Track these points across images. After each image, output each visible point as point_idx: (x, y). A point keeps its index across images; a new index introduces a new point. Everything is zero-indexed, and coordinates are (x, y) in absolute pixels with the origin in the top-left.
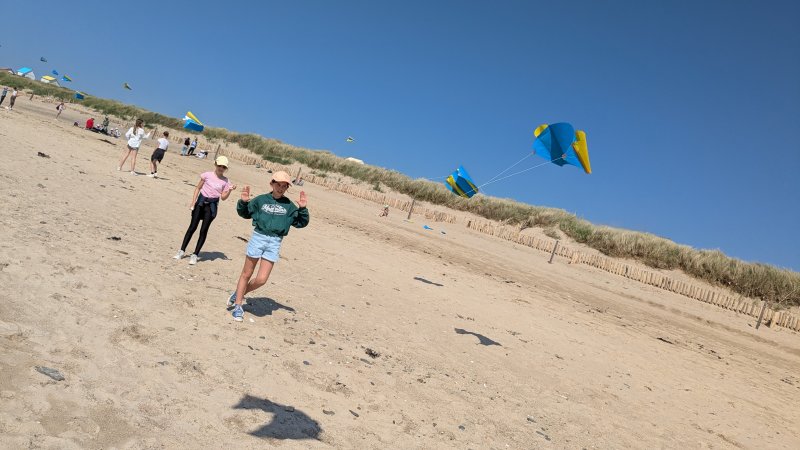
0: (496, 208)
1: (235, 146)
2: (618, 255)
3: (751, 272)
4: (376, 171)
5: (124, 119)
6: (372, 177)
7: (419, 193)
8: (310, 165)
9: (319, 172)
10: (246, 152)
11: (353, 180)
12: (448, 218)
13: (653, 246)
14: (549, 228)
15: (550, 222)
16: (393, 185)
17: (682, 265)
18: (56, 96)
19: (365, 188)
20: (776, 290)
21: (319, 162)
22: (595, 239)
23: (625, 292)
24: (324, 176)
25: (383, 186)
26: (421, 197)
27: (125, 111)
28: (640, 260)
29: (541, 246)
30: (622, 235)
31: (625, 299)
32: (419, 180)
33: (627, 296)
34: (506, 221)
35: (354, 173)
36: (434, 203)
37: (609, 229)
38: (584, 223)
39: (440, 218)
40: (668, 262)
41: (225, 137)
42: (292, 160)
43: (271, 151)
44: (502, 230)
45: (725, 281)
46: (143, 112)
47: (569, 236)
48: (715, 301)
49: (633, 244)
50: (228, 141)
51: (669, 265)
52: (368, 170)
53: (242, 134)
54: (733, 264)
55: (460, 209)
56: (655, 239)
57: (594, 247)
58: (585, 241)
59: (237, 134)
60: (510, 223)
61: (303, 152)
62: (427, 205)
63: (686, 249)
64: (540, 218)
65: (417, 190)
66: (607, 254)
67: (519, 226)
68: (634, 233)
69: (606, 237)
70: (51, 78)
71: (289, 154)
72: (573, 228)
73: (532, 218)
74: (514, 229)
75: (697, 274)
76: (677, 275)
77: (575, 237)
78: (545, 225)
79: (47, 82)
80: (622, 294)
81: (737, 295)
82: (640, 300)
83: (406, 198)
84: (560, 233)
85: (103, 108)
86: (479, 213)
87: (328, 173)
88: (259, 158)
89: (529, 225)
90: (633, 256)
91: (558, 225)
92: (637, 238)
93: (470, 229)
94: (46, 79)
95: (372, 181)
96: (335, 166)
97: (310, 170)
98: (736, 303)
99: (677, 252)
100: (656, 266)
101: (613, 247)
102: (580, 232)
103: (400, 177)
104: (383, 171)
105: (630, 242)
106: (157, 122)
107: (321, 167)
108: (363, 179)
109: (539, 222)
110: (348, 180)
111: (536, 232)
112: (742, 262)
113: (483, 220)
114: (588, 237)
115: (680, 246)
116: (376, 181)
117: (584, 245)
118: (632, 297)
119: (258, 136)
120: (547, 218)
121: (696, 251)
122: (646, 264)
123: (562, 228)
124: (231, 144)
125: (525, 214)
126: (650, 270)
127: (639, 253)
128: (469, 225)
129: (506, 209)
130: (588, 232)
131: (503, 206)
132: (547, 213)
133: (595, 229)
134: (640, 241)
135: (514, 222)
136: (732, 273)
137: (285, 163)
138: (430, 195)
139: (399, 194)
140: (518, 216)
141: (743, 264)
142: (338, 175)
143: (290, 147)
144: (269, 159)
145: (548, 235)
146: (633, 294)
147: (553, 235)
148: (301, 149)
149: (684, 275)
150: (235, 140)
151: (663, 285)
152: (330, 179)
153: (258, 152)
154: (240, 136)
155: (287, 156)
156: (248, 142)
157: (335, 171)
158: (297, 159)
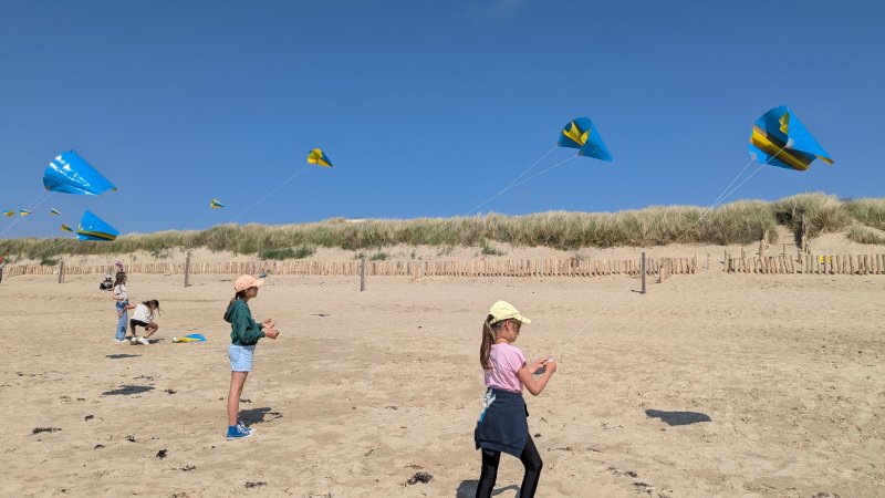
1: (204, 252)
4: (464, 223)
6: (468, 233)
7: (566, 237)
9: (367, 252)
10: (226, 256)
11: (436, 249)
16: (510, 237)
19: (466, 255)
21: (359, 236)
24: (381, 257)
25: (492, 244)
35: (429, 237)
36: (602, 245)
41: (180, 243)
42: (309, 247)
46: (32, 242)
50: (188, 246)
52: (451, 226)
53: (205, 230)
55: (659, 243)
59: (197, 232)
61: (320, 229)
64: (824, 216)
65: (560, 234)
71: (298, 238)
86: (698, 239)
87: (384, 250)
88: (253, 258)
91: (854, 219)
95: (470, 242)
96: (391, 236)
97: (350, 254)
103: (514, 221)
104: (482, 219)
106: (61, 251)
107: (367, 243)
108: (453, 242)
109: (825, 224)
110: (426, 251)
116: (475, 239)
119: (233, 225)
124: (195, 252)
128: (730, 268)
137: (302, 254)
139: (529, 249)
142: (405, 248)
144: (271, 256)
145: (861, 242)
147: (871, 240)
148: (315, 226)
150: (198, 242)
152: (394, 260)
153: (247, 250)
154: (204, 234)
155: (297, 243)
156: (222, 238)
157: (394, 244)
158: (318, 243)
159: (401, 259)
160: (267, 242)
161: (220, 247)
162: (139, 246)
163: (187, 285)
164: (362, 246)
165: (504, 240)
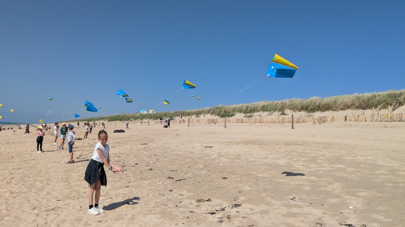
4: (282, 103)
6: (280, 107)
7: (311, 107)
10: (213, 116)
11: (268, 113)
12: (330, 119)
16: (294, 108)
19: (276, 115)
24: (251, 116)
25: (287, 111)
26: (313, 110)
32: (310, 99)
34: (379, 107)
35: (269, 108)
39: (322, 121)
41: (204, 112)
42: (235, 113)
67: (390, 108)
70: (153, 110)
71: (234, 110)
79: (151, 112)
89: (400, 104)
95: (280, 110)
96: (259, 108)
97: (244, 115)
104: (287, 101)
108: (275, 111)
124: (206, 115)
128: (346, 119)
135: (386, 105)
137: (232, 116)
143: (233, 106)
144: (223, 116)
148: (241, 105)
152: (254, 117)
153: (218, 115)
154: (211, 109)
156: (214, 110)
157: (259, 111)
158: (238, 111)
159: (257, 117)
160: (225, 112)
161: (212, 114)
162: (195, 113)
163: (189, 126)
164: (249, 113)
165: (292, 109)
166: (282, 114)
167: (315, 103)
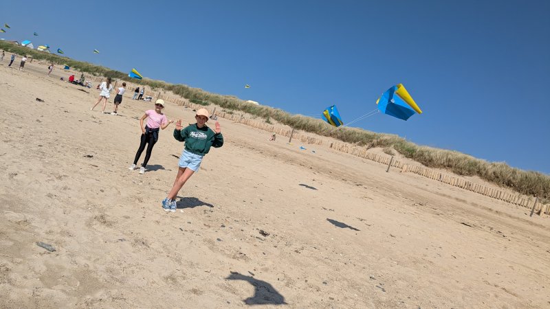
0: (350, 135)
1: (170, 93)
2: (434, 166)
3: (527, 178)
4: (267, 110)
5: (95, 75)
6: (265, 113)
7: (297, 124)
8: (222, 105)
9: (228, 110)
10: (178, 97)
11: (252, 116)
12: (317, 141)
13: (459, 160)
14: (386, 148)
15: (387, 144)
16: (280, 119)
17: (479, 173)
18: (48, 59)
19: (260, 121)
20: (544, 189)
21: (228, 103)
22: (419, 156)
23: (440, 191)
24: (231, 113)
25: (272, 120)
26: (298, 127)
27: (95, 69)
28: (450, 170)
29: (381, 161)
30: (437, 152)
31: (439, 196)
32: (297, 115)
33: (441, 194)
34: (357, 143)
35: (252, 111)
36: (307, 131)
37: (428, 148)
38: (411, 144)
39: (311, 141)
40: (469, 171)
41: (163, 87)
42: (209, 102)
43: (195, 96)
44: (354, 149)
45: (509, 184)
46: (107, 70)
47: (401, 153)
48: (501, 197)
49: (445, 159)
50: (166, 89)
51: (470, 173)
52: (262, 109)
53: (174, 84)
54: (514, 172)
55: (325, 135)
56: (460, 155)
57: (418, 161)
58: (411, 156)
59: (171, 84)
60: (360, 145)
61: (217, 97)
62: (302, 133)
63: (482, 162)
64: (381, 141)
65: (295, 122)
66: (427, 166)
67: (366, 146)
68: (446, 151)
69: (426, 154)
70: (45, 48)
71: (207, 98)
72: (404, 148)
73: (375, 141)
74: (362, 149)
75: (490, 179)
76: (475, 180)
77: (405, 154)
78: (384, 146)
79: (42, 50)
80: (437, 193)
81: (517, 193)
82: (449, 197)
83: (288, 128)
84: (394, 151)
85: (80, 68)
86: (338, 138)
87: (234, 111)
88: (187, 101)
89: (373, 146)
90: (445, 167)
91: (393, 146)
92: (448, 154)
93: (332, 149)
94: (41, 48)
95: (265, 116)
96: (239, 107)
97: (222, 109)
98: (517, 199)
99: (475, 164)
100: (461, 174)
101: (431, 160)
102: (408, 150)
103: (284, 114)
104: (272, 109)
105: (443, 157)
106: (117, 77)
107: (229, 107)
108: (259, 115)
109: (380, 144)
110: (247, 116)
111: (378, 151)
112: (520, 170)
113: (341, 143)
114: (414, 154)
115: (478, 160)
116: (267, 116)
117: (411, 159)
118: (444, 195)
119: (186, 86)
120: (385, 141)
121: (488, 163)
122: (454, 172)
123: (396, 147)
124: (167, 92)
125: (370, 138)
126: (457, 176)
127: (448, 165)
128: (331, 146)
129: (357, 135)
130: (414, 151)
131: (354, 133)
132: (385, 138)
133: (419, 148)
134: (450, 156)
135: (363, 143)
136: (514, 178)
137: (205, 104)
138: (305, 125)
139: (283, 125)
140: (365, 140)
141: (521, 172)
142: (241, 112)
143: (208, 93)
144: (193, 101)
145: (386, 153)
146: (445, 193)
147: (389, 153)
148: (215, 95)
149: (481, 180)
150: (170, 89)
151: (466, 187)
152: (236, 116)
153: (186, 97)
154: (173, 86)
155: (206, 100)
156: (179, 90)
157: (239, 110)
158: (213, 102)
159: (238, 116)
161: (177, 93)
162: (147, 84)
165: (276, 119)
166: (266, 122)
167: (302, 121)
